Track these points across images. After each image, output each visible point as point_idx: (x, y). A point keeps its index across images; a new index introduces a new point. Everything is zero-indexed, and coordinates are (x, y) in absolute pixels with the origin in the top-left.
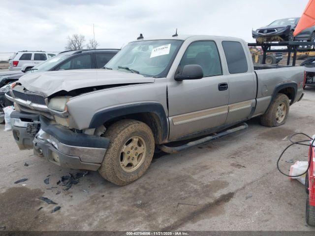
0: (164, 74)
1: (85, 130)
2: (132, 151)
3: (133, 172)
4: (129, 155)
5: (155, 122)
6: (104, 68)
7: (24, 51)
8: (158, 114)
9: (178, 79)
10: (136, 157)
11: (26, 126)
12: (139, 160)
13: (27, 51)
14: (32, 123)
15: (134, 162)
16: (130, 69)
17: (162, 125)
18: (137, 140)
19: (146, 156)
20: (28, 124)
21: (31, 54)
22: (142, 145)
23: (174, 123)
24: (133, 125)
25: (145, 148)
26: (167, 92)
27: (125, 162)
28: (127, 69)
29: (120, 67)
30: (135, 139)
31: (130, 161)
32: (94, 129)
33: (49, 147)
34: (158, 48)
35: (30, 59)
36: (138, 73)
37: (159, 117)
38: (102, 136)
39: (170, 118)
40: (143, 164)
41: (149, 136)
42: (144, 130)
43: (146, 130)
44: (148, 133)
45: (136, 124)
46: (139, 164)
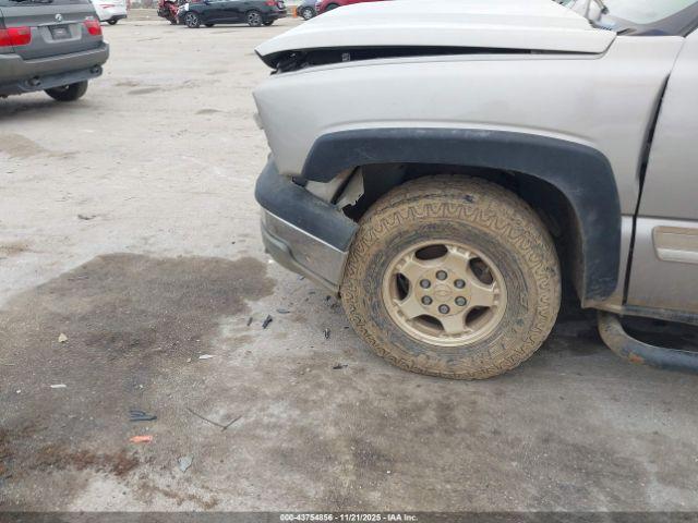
2: (440, 285)
3: (434, 348)
4: (427, 291)
10: (458, 311)
15: (449, 322)
18: (467, 256)
19: (501, 326)
22: (495, 284)
23: (662, 252)
24: (437, 202)
25: (503, 298)
27: (413, 307)
30: (453, 251)
31: (433, 311)
38: (349, 211)
40: (485, 342)
41: (515, 261)
42: (485, 229)
43: (498, 234)
44: (508, 246)
45: (455, 201)
46: (471, 336)
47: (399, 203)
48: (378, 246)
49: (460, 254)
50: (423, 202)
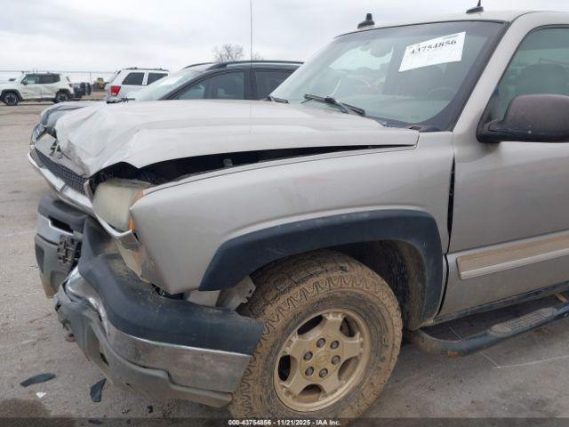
0: (444, 121)
1: (190, 291)
2: (320, 352)
4: (310, 363)
5: (402, 266)
6: (269, 99)
7: (131, 69)
8: (420, 247)
9: (488, 136)
10: (334, 370)
11: (57, 241)
12: (344, 375)
13: (136, 68)
14: (71, 234)
15: (327, 383)
16: (338, 101)
17: (427, 278)
18: (340, 318)
19: (368, 368)
20: (62, 236)
21: (143, 74)
22: (358, 335)
23: (463, 274)
24: (323, 277)
25: (367, 344)
26: (453, 176)
27: (297, 381)
28: (330, 101)
29: (308, 98)
30: (330, 318)
31: (315, 379)
32: (218, 292)
33: (91, 321)
34: (422, 44)
35: (140, 83)
36: (361, 113)
37: (422, 253)
39: (451, 258)
40: (357, 388)
41: (379, 311)
42: (359, 291)
43: (368, 293)
44: (375, 300)
45: (335, 274)
46: (345, 387)
47: (289, 288)
48: (275, 335)
49: (335, 319)
50: (312, 281)
